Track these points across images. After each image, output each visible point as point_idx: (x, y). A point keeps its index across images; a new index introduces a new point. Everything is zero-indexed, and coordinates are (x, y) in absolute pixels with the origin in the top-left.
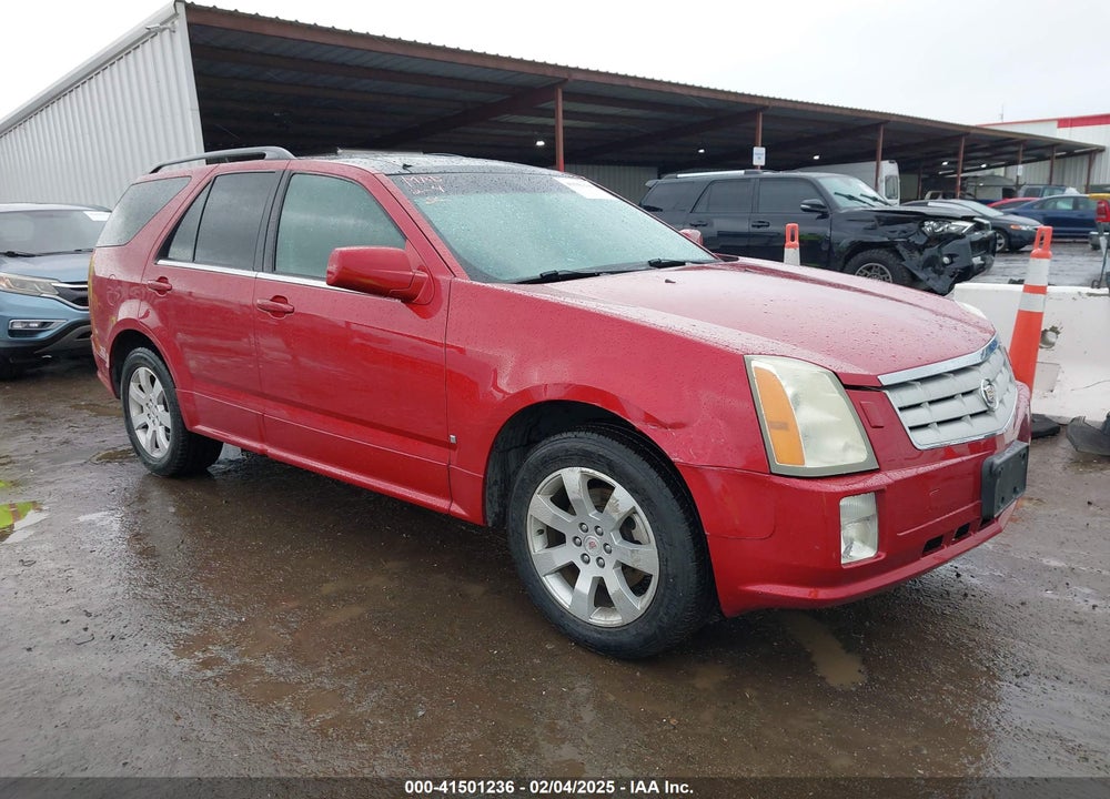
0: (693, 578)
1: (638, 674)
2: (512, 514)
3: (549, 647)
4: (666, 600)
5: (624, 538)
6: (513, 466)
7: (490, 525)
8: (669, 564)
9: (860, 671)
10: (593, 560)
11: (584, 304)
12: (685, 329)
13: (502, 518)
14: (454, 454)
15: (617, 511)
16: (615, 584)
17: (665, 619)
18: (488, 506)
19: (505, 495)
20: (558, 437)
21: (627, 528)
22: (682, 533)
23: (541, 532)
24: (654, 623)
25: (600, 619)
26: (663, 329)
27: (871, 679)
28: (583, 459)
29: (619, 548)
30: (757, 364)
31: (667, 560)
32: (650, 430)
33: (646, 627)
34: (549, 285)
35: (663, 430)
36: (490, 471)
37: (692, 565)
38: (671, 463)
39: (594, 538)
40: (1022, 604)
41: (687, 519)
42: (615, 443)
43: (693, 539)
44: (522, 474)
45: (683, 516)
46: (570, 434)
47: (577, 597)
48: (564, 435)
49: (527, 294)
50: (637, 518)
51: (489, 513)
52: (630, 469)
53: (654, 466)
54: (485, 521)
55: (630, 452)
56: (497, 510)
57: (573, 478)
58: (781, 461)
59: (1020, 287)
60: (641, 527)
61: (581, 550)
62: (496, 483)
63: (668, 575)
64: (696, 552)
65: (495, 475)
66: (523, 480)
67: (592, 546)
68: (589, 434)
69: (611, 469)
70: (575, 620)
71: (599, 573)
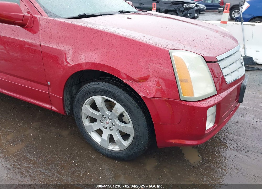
0: (147, 137)
1: (126, 166)
2: (76, 111)
3: (93, 157)
4: (137, 144)
5: (120, 121)
6: (74, 92)
7: (67, 114)
8: (138, 132)
9: (199, 156)
10: (108, 128)
11: (98, 27)
12: (142, 39)
13: (72, 111)
14: (50, 89)
15: (117, 112)
16: (117, 137)
17: (137, 150)
18: (66, 108)
19: (72, 103)
20: (91, 83)
21: (121, 118)
22: (143, 121)
23: (87, 117)
24: (132, 151)
25: (112, 147)
26: (133, 39)
27: (203, 159)
28: (103, 92)
29: (118, 125)
30: (174, 54)
31: (137, 131)
32: (130, 83)
33: (129, 152)
34: (82, 19)
35: (136, 83)
36: (65, 95)
37: (146, 132)
38: (139, 96)
39: (108, 120)
40: (237, 122)
41: (145, 116)
42: (115, 87)
43: (147, 123)
44: (78, 96)
45: (143, 115)
46: (96, 83)
47: (102, 140)
48: (94, 83)
49: (73, 23)
50: (124, 114)
51: (66, 110)
52: (122, 97)
53: (131, 96)
54: (65, 113)
55: (121, 90)
56: (69, 108)
57: (99, 99)
58: (184, 95)
59: (220, 22)
60: (126, 117)
61: (103, 125)
62: (68, 99)
63: (137, 136)
64: (148, 128)
65: (67, 96)
66: (78, 100)
67: (107, 123)
68: (104, 83)
69: (114, 97)
70: (102, 148)
71: (111, 132)
